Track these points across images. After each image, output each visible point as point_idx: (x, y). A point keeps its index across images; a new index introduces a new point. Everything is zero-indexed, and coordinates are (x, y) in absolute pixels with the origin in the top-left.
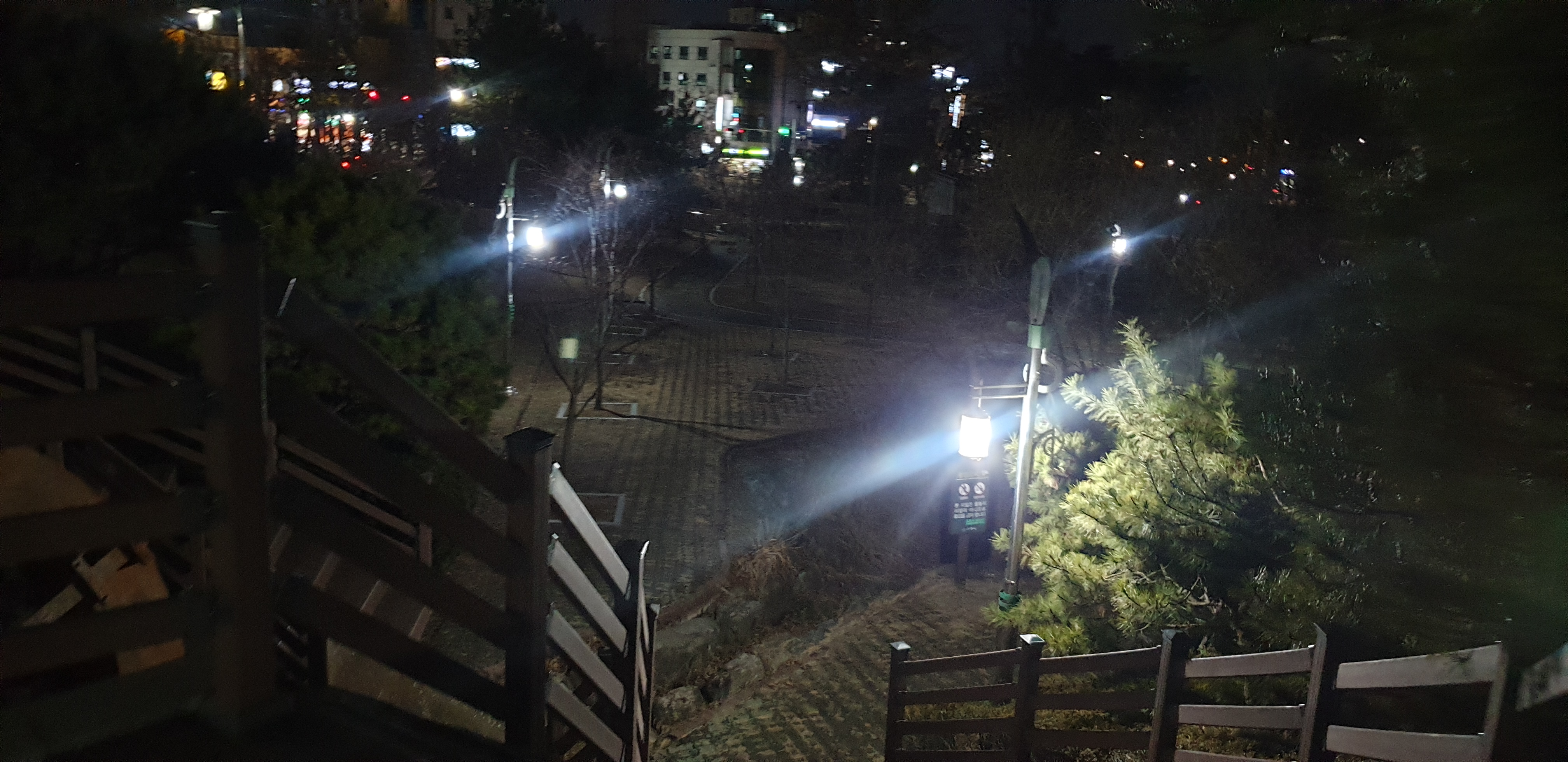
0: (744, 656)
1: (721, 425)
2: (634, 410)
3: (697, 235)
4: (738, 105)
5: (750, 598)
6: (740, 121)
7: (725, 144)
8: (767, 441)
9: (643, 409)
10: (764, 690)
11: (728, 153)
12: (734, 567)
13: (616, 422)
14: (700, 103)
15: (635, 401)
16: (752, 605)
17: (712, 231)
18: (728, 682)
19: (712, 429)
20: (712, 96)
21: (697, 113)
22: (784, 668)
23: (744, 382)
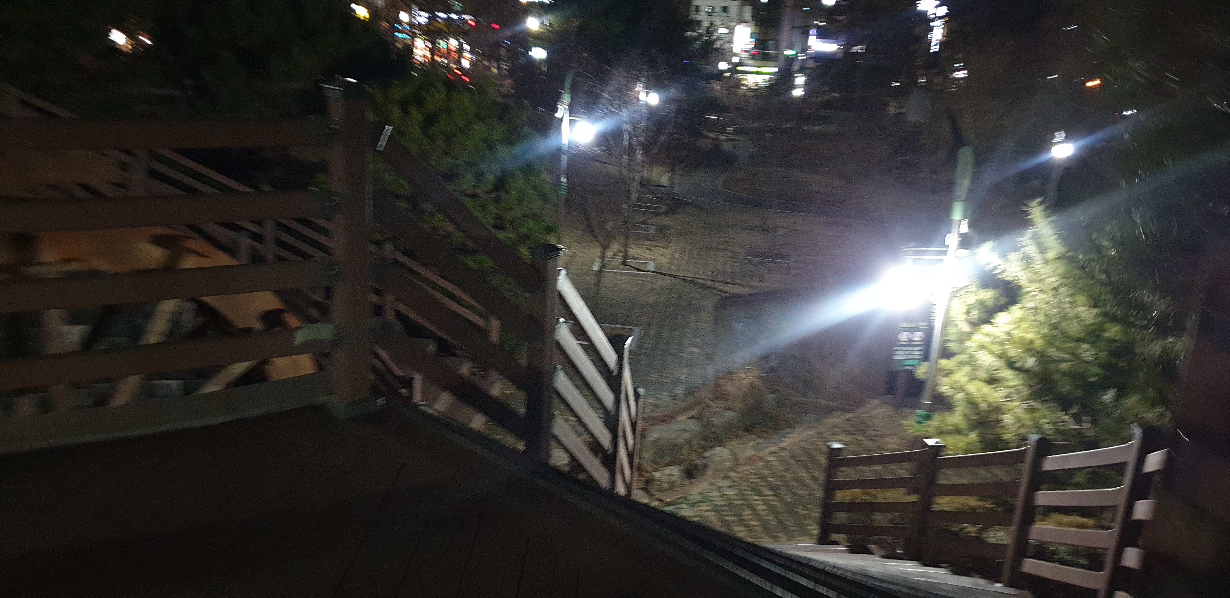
0: (719, 448)
1: (718, 281)
2: (651, 266)
3: (712, 135)
4: (755, 32)
5: (728, 409)
6: (755, 45)
7: (740, 64)
8: (752, 295)
9: (658, 266)
10: (733, 474)
11: (742, 71)
12: (718, 386)
13: (638, 275)
14: (722, 31)
15: (651, 260)
16: (729, 414)
17: (724, 131)
18: (705, 466)
19: (709, 283)
20: (732, 24)
21: (718, 38)
22: (750, 460)
23: (738, 249)
